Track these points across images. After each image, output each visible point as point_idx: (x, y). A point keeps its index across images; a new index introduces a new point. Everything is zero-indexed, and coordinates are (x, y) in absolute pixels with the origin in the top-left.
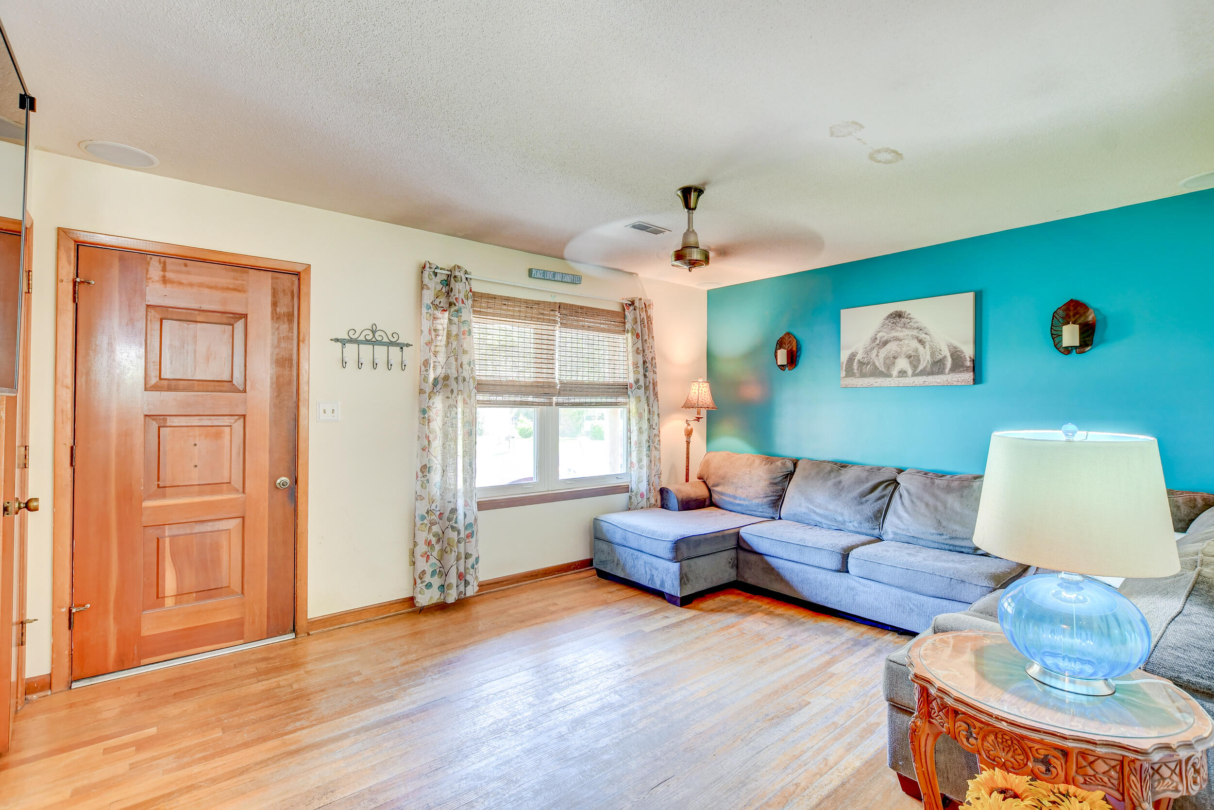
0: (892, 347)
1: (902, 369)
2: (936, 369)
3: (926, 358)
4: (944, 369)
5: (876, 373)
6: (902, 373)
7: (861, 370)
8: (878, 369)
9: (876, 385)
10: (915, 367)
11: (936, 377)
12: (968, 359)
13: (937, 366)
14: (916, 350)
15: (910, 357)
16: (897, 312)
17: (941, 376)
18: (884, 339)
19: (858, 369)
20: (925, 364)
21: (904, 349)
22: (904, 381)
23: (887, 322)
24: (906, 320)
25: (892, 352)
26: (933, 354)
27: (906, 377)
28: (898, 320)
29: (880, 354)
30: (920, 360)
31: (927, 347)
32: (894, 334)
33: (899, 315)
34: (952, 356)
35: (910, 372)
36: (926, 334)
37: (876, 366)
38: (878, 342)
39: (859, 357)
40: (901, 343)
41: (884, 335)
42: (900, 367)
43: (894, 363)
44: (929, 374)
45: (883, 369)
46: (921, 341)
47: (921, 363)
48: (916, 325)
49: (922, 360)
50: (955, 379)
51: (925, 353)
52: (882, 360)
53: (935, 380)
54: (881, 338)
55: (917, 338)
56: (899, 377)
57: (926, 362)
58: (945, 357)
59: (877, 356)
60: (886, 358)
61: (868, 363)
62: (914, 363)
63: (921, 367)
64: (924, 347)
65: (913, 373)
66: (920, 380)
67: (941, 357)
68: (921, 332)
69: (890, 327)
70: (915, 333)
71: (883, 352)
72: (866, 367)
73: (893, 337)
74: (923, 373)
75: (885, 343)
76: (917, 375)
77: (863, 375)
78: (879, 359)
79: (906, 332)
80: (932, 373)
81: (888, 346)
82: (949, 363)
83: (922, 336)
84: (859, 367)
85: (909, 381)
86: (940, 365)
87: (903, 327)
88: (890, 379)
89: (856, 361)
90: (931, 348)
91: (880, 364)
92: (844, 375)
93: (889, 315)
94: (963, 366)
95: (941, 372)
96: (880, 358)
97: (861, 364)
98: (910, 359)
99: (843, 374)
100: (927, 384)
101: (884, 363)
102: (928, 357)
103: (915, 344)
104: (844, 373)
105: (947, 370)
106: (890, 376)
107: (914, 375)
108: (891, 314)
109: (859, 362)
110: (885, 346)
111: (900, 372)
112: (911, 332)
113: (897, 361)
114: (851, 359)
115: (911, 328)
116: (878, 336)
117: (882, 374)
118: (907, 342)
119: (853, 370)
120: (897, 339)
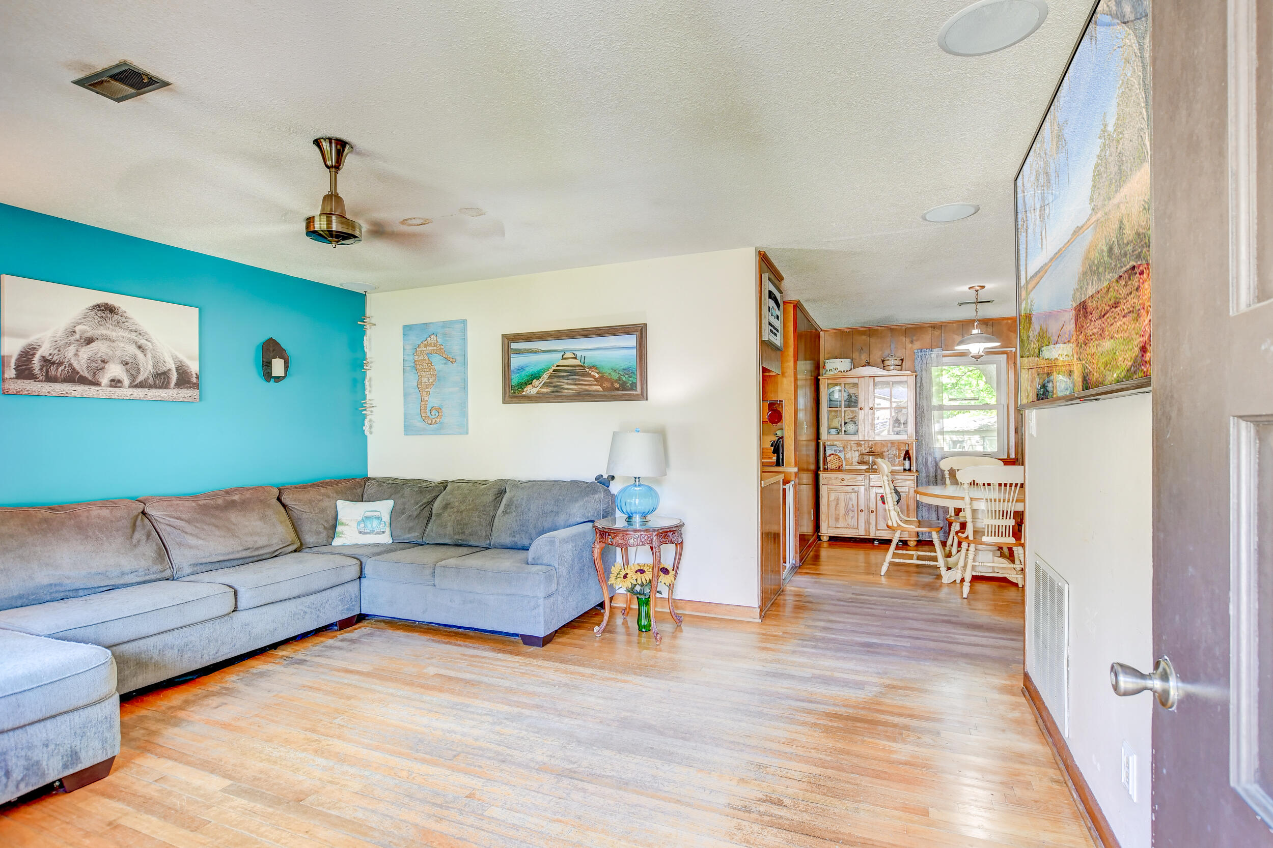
0: (100, 347)
1: (115, 376)
2: (159, 382)
3: (147, 370)
4: (169, 383)
5: (74, 377)
6: (115, 383)
7: (47, 372)
8: (78, 373)
9: (74, 394)
10: (133, 377)
11: (161, 391)
12: (195, 375)
13: (160, 379)
14: (135, 358)
15: (127, 364)
16: (107, 304)
17: (166, 391)
18: (89, 335)
19: (41, 369)
20: (146, 375)
21: (118, 353)
22: (116, 392)
23: (93, 313)
24: (120, 318)
25: (100, 354)
26: (155, 364)
27: (120, 387)
28: (109, 315)
29: (80, 354)
30: (139, 369)
31: (149, 355)
32: (102, 331)
33: (110, 309)
34: (177, 370)
35: (126, 382)
36: (147, 340)
37: (74, 369)
38: (77, 336)
39: (44, 350)
40: (114, 344)
41: (85, 329)
42: (114, 374)
43: (103, 368)
44: (150, 387)
45: (85, 374)
46: (140, 347)
47: (142, 373)
48: (133, 328)
49: (142, 369)
50: (181, 395)
51: (147, 362)
52: (84, 363)
53: (159, 394)
54: (84, 332)
55: (136, 343)
56: (111, 386)
57: (148, 372)
58: (170, 370)
59: (76, 355)
60: (91, 360)
61: (60, 364)
62: (134, 373)
63: (140, 378)
64: (145, 355)
65: (131, 383)
66: (139, 393)
67: (165, 369)
68: (140, 337)
69: (96, 321)
70: (133, 336)
71: (86, 353)
72: (57, 369)
73: (102, 335)
74: (142, 385)
75: (89, 341)
76: (136, 386)
77: (50, 379)
78: (80, 360)
79: (121, 333)
80: (154, 386)
81: (93, 346)
82: (174, 377)
83: (142, 342)
84: (42, 366)
85: (125, 392)
86: (164, 378)
87: (115, 326)
88: (97, 388)
89: (37, 359)
90: (154, 357)
91: (81, 366)
92: (14, 376)
93: (95, 306)
94: (189, 382)
95: (165, 385)
96: (80, 358)
97: (47, 362)
98: (126, 366)
99: (11, 373)
100: (149, 397)
101: (88, 367)
102: (150, 368)
103: (132, 349)
104: (14, 372)
105: (172, 384)
106: (98, 384)
107: (133, 386)
108: (99, 306)
109: (43, 359)
110: (88, 344)
111: (113, 380)
112: (127, 335)
113: (107, 366)
114: (26, 356)
115: (127, 329)
116: (78, 329)
117: (83, 381)
118: (122, 345)
119: (31, 369)
120: (107, 338)
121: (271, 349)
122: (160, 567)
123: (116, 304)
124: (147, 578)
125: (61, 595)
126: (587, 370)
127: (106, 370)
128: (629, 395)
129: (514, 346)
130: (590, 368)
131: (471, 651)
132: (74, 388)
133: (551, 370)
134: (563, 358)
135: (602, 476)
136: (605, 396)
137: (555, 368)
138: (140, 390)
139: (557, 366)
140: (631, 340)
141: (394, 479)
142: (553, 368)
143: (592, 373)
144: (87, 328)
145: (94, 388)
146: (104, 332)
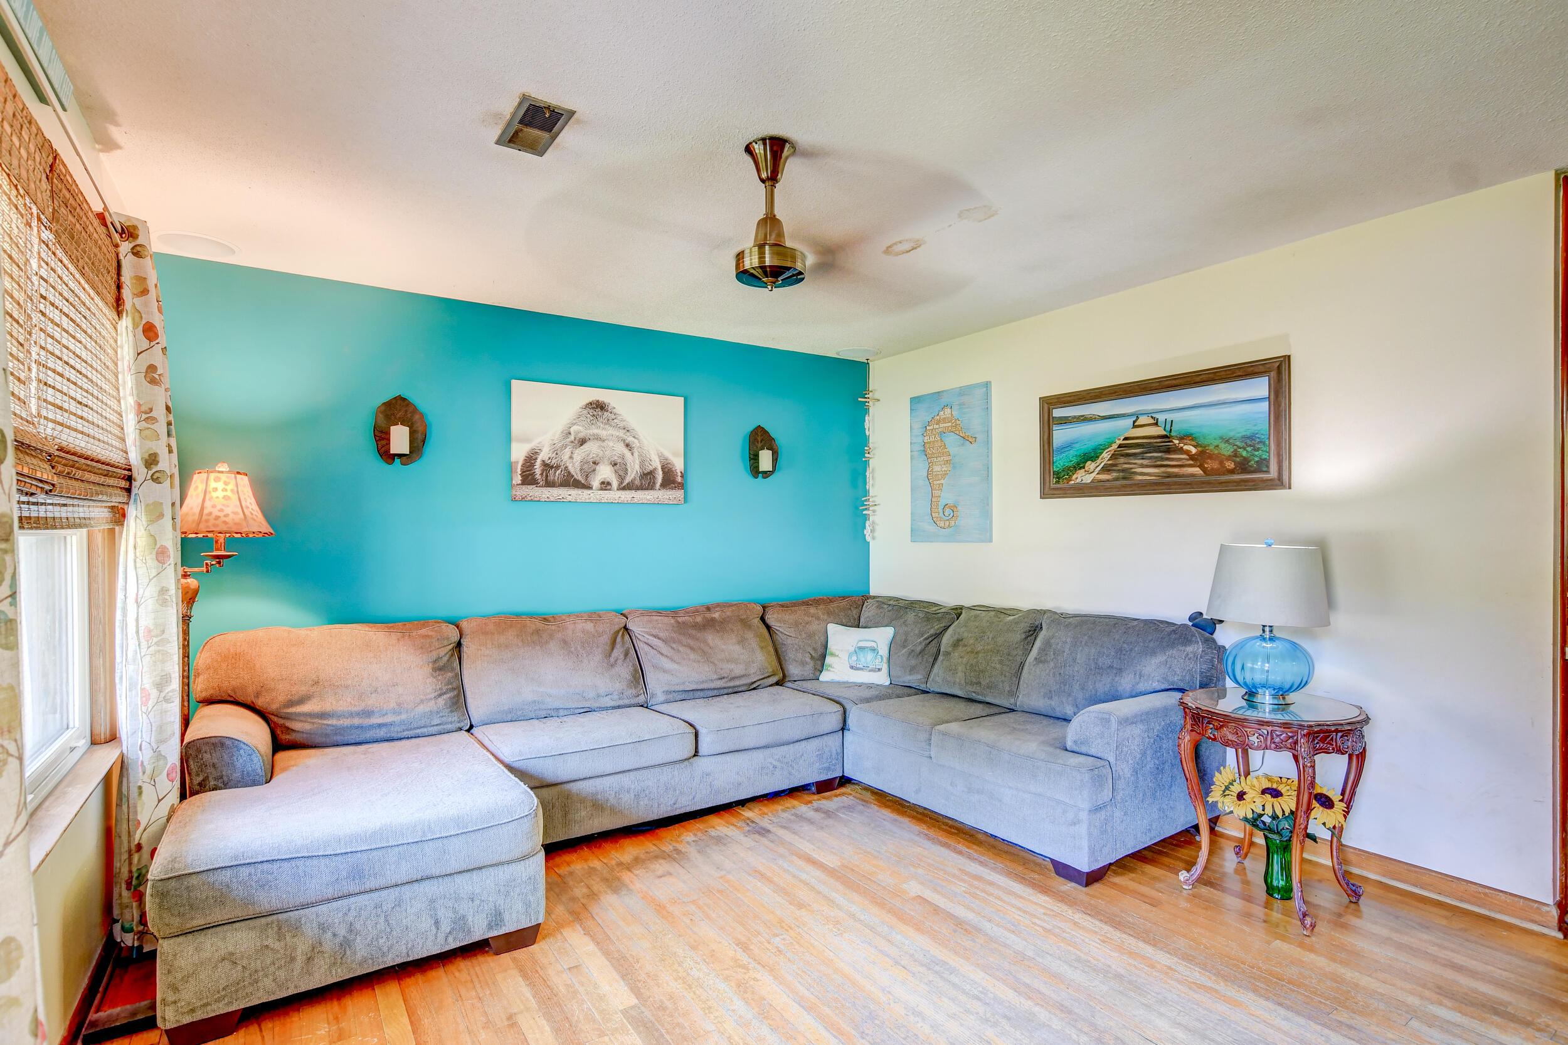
0: (592, 448)
1: (605, 479)
2: (645, 483)
3: (634, 470)
4: (654, 483)
5: (570, 482)
6: (605, 485)
7: (547, 476)
8: (573, 476)
9: (569, 499)
10: (621, 479)
11: (646, 492)
12: (679, 474)
13: (646, 481)
14: (623, 457)
15: (615, 464)
16: (598, 401)
17: (652, 492)
18: (581, 435)
19: (542, 474)
20: (633, 476)
21: (608, 453)
22: (607, 496)
23: (585, 412)
24: (610, 415)
25: (591, 456)
26: (642, 464)
27: (610, 490)
28: (600, 413)
29: (575, 456)
30: (627, 470)
31: (636, 454)
32: (594, 431)
33: (599, 407)
34: (662, 469)
35: (615, 484)
36: (634, 437)
37: (569, 473)
38: (572, 438)
39: (544, 456)
40: (604, 444)
41: (579, 430)
42: (604, 476)
43: (594, 470)
44: (637, 489)
45: (579, 477)
46: (627, 445)
47: (629, 474)
48: (622, 425)
49: (629, 469)
50: (666, 496)
51: (634, 461)
52: (578, 465)
53: (645, 496)
54: (579, 432)
55: (624, 441)
56: (601, 489)
57: (635, 472)
58: (655, 469)
59: (571, 457)
60: (584, 462)
61: (558, 467)
62: (622, 473)
63: (628, 480)
64: (632, 454)
65: (619, 485)
67: (651, 468)
68: (628, 434)
69: (589, 420)
70: (621, 433)
71: (580, 454)
72: (555, 473)
73: (594, 435)
74: (629, 487)
75: (583, 442)
76: (624, 489)
77: (549, 484)
78: (574, 462)
79: (611, 431)
80: (640, 488)
81: (585, 446)
82: (660, 476)
83: (630, 439)
84: (543, 471)
86: (650, 478)
87: (606, 424)
88: (589, 492)
89: (538, 463)
90: (640, 455)
91: (575, 469)
92: (520, 482)
93: (588, 404)
94: (674, 482)
95: (651, 487)
96: (575, 460)
97: (546, 466)
98: (615, 467)
100: (636, 500)
101: (581, 470)
102: (637, 467)
103: (621, 448)
104: (520, 478)
105: (658, 485)
106: (589, 487)
107: (622, 488)
108: (591, 403)
109: (544, 463)
110: (581, 445)
111: (603, 483)
112: (616, 433)
113: (598, 468)
114: (530, 461)
115: (617, 426)
116: (572, 430)
117: (577, 485)
118: (611, 444)
119: (533, 474)
120: (598, 438)
121: (759, 439)
122: (634, 691)
123: (606, 401)
124: (621, 703)
125: (544, 714)
126: (1176, 442)
127: (596, 472)
128: (1253, 480)
129: (1058, 413)
130: (1181, 439)
131: (974, 868)
132: (569, 493)
133: (1115, 446)
134: (1134, 426)
135: (1201, 614)
136: (1209, 483)
137: (1121, 442)
138: (628, 492)
139: (1126, 439)
140: (1260, 387)
141: (897, 599)
142: (1118, 442)
143: (1185, 447)
144: (580, 428)
145: (586, 492)
146: (596, 431)
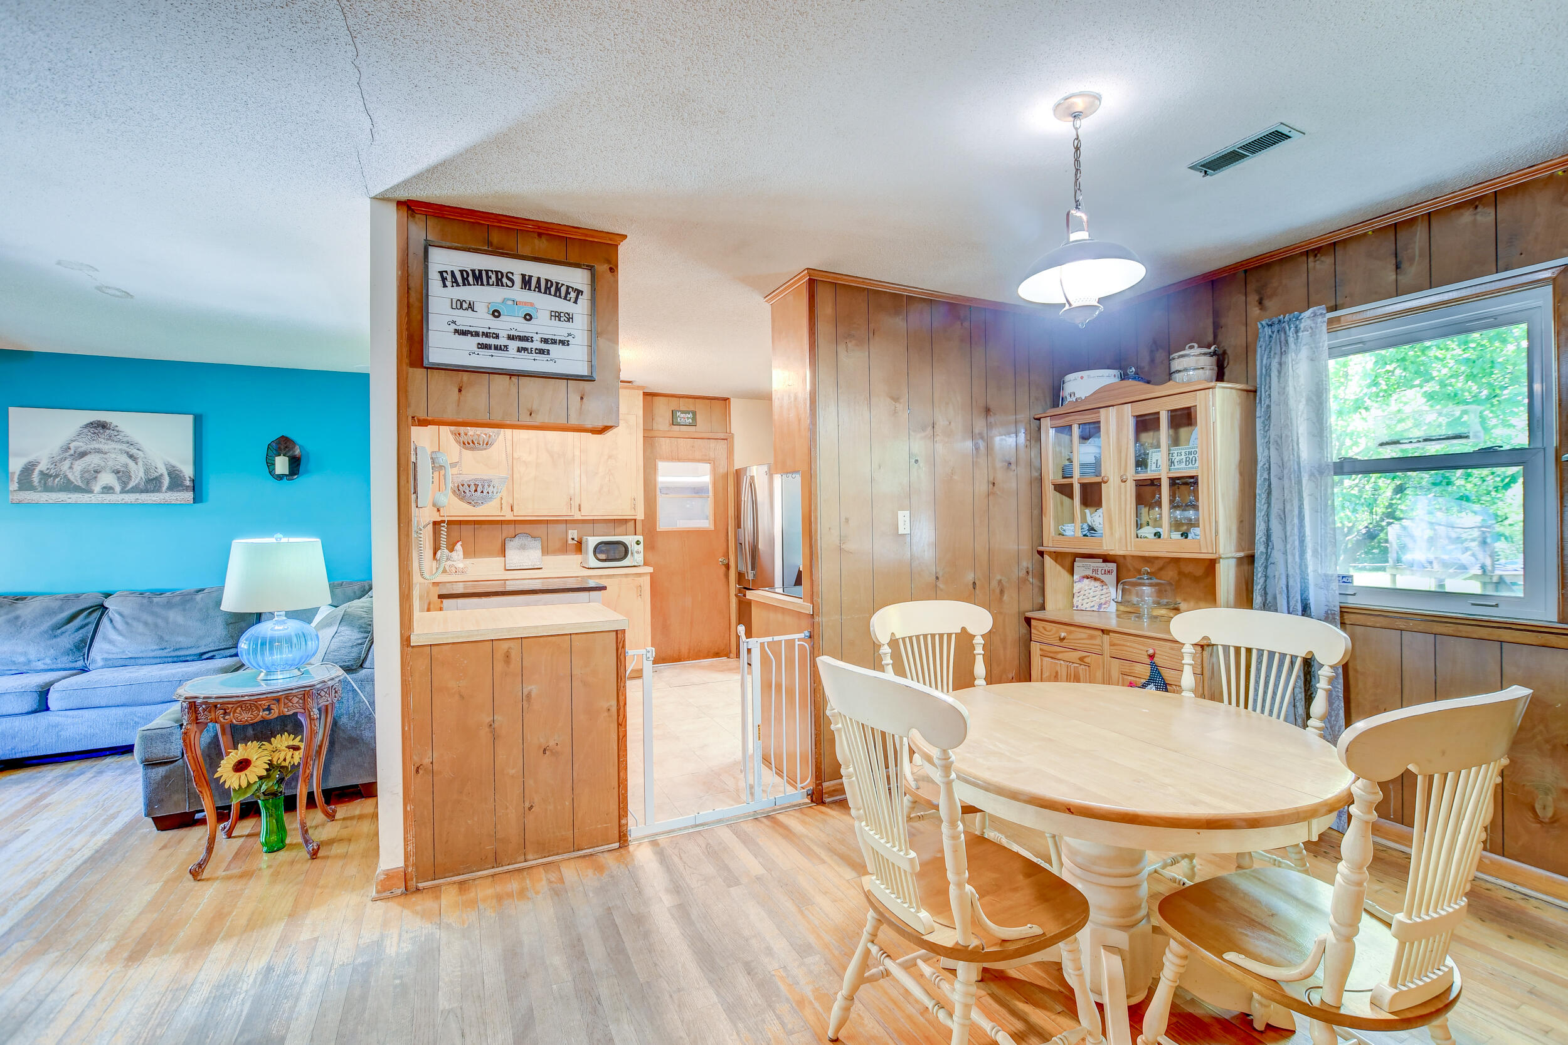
0: (93, 460)
1: (107, 484)
2: (150, 486)
3: (138, 474)
4: (160, 487)
5: (68, 487)
6: (107, 489)
7: (45, 483)
8: (73, 483)
9: (69, 501)
10: (124, 484)
11: (152, 495)
12: (188, 479)
13: (152, 484)
14: (126, 466)
15: (118, 472)
16: (99, 421)
18: (81, 450)
19: (40, 482)
20: (137, 482)
21: (110, 463)
22: (109, 498)
23: (86, 430)
24: (112, 432)
25: (93, 465)
26: (146, 472)
27: (112, 493)
28: (101, 431)
29: (75, 466)
30: (130, 476)
31: (140, 463)
32: (95, 445)
33: (103, 426)
34: (169, 474)
35: (118, 488)
36: (138, 449)
37: (69, 480)
38: (72, 452)
40: (106, 456)
41: (81, 445)
42: (105, 482)
43: (96, 477)
44: (142, 492)
45: (79, 484)
46: (131, 457)
47: (133, 480)
48: (125, 439)
49: (133, 476)
50: (174, 498)
51: (138, 469)
52: (78, 474)
54: (77, 448)
55: (127, 453)
56: (102, 493)
57: (139, 478)
58: (161, 475)
59: (71, 468)
60: (84, 472)
62: (123, 479)
63: (132, 484)
64: (137, 463)
65: (122, 489)
66: (130, 498)
67: (156, 474)
68: (132, 447)
69: (89, 437)
70: (124, 447)
71: (79, 465)
72: (54, 480)
73: (95, 449)
74: (135, 490)
75: (83, 454)
76: (128, 492)
77: (47, 489)
78: (75, 472)
79: (111, 445)
80: (146, 491)
81: (87, 459)
82: (166, 481)
83: (134, 451)
84: (41, 479)
85: (117, 498)
86: (156, 483)
87: (108, 439)
88: (90, 495)
89: (36, 472)
90: (145, 464)
91: (75, 477)
92: (17, 488)
93: (88, 424)
94: (182, 485)
95: (157, 490)
96: (75, 470)
97: (44, 475)
98: (118, 475)
99: (14, 486)
100: (140, 501)
101: (81, 477)
102: (141, 474)
103: (124, 459)
104: (17, 485)
105: (164, 489)
106: (91, 492)
107: (123, 491)
108: (91, 424)
109: (41, 472)
110: (82, 457)
111: (104, 488)
112: (119, 446)
113: (99, 475)
114: (28, 470)
115: (120, 441)
116: (72, 445)
118: (113, 456)
119: (31, 482)
120: (99, 451)
121: (282, 447)
127: (97, 479)
132: (69, 496)
138: (131, 495)
144: (81, 444)
145: (87, 496)
146: (97, 446)
